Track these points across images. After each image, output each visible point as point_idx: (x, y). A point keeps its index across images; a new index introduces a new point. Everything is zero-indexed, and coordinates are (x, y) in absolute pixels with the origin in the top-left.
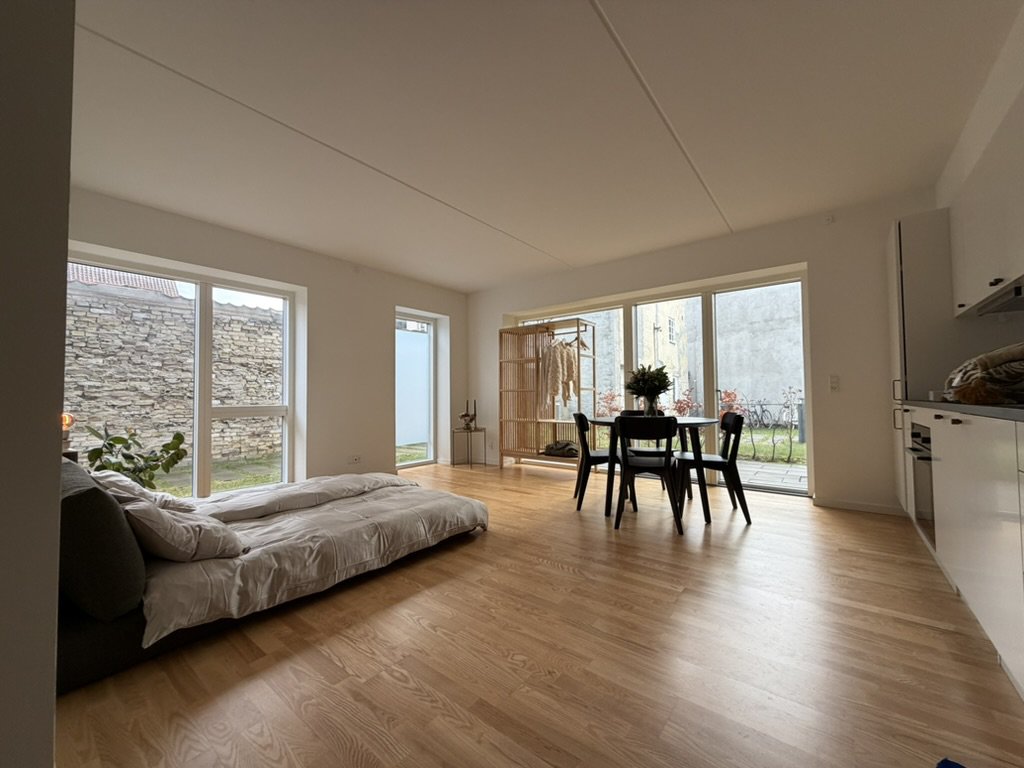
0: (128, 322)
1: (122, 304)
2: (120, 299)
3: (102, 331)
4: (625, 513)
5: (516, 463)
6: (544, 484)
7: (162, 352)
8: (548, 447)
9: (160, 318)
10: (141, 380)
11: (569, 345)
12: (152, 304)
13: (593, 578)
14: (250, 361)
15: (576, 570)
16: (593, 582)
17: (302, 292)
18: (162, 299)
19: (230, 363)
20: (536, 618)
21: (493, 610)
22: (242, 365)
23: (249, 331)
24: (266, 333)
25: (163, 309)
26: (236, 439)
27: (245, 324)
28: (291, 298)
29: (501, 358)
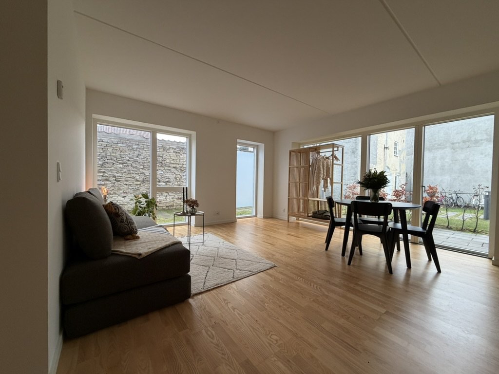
0: (131, 150)
1: (128, 142)
2: (127, 140)
3: (122, 153)
4: (355, 255)
5: (297, 220)
6: (309, 233)
7: (143, 162)
8: (314, 213)
9: (142, 147)
10: (136, 174)
11: (328, 158)
12: (140, 142)
13: (327, 294)
14: (177, 166)
15: (318, 287)
16: (327, 297)
17: (194, 133)
18: (143, 139)
19: (169, 167)
20: (289, 313)
21: (266, 305)
22: (174, 167)
23: (177, 152)
24: (183, 153)
25: (143, 144)
26: (172, 200)
27: (175, 149)
28: (189, 137)
29: (290, 165)
